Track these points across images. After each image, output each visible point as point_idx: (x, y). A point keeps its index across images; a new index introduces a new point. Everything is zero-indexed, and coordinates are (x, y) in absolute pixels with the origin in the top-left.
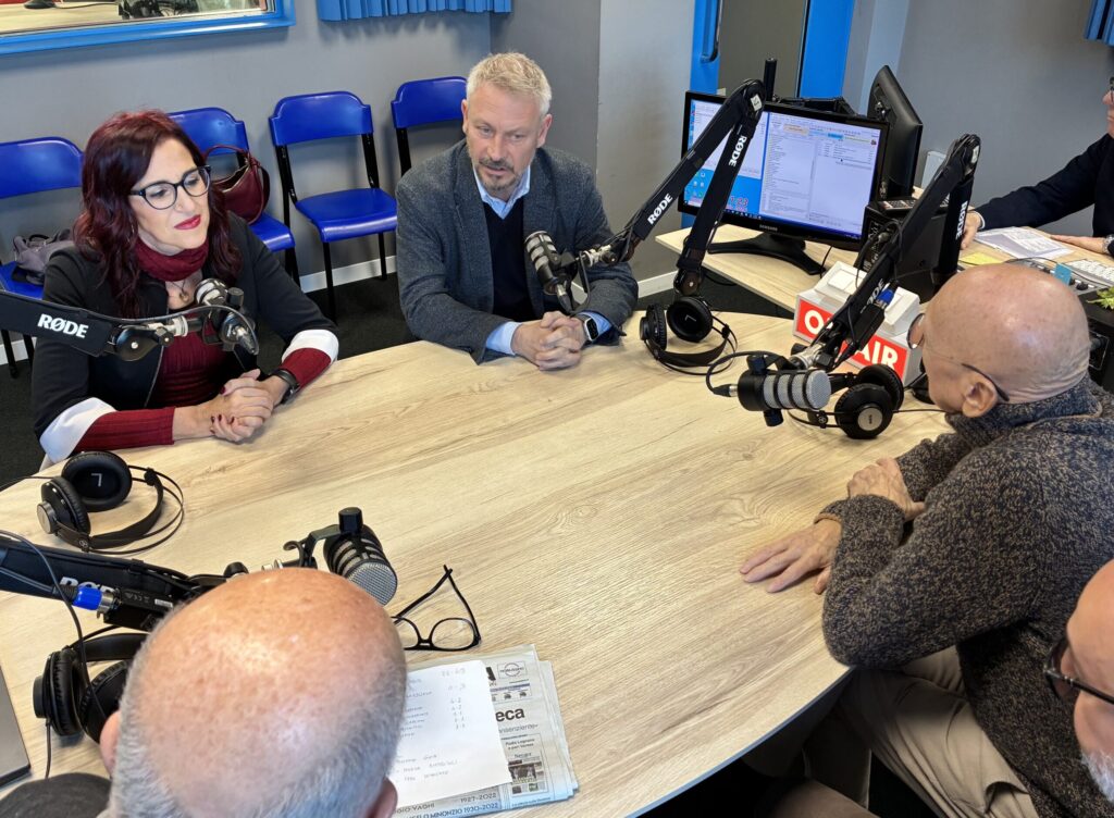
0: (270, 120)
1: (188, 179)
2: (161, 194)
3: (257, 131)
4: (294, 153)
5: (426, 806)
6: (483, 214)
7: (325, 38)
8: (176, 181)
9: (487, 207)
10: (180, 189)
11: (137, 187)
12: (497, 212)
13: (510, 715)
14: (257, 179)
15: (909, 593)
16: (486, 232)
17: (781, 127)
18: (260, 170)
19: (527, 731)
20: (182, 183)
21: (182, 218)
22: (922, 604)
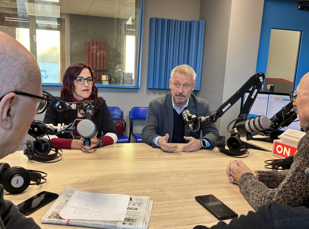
0: (130, 112)
2: (81, 80)
3: (126, 115)
4: (135, 122)
5: (91, 221)
6: (173, 113)
7: (148, 93)
8: (85, 78)
9: (174, 110)
12: (177, 112)
13: (132, 209)
14: (123, 124)
15: (295, 185)
16: (173, 118)
17: (273, 99)
18: (124, 122)
19: (136, 213)
20: (86, 79)
22: (301, 189)
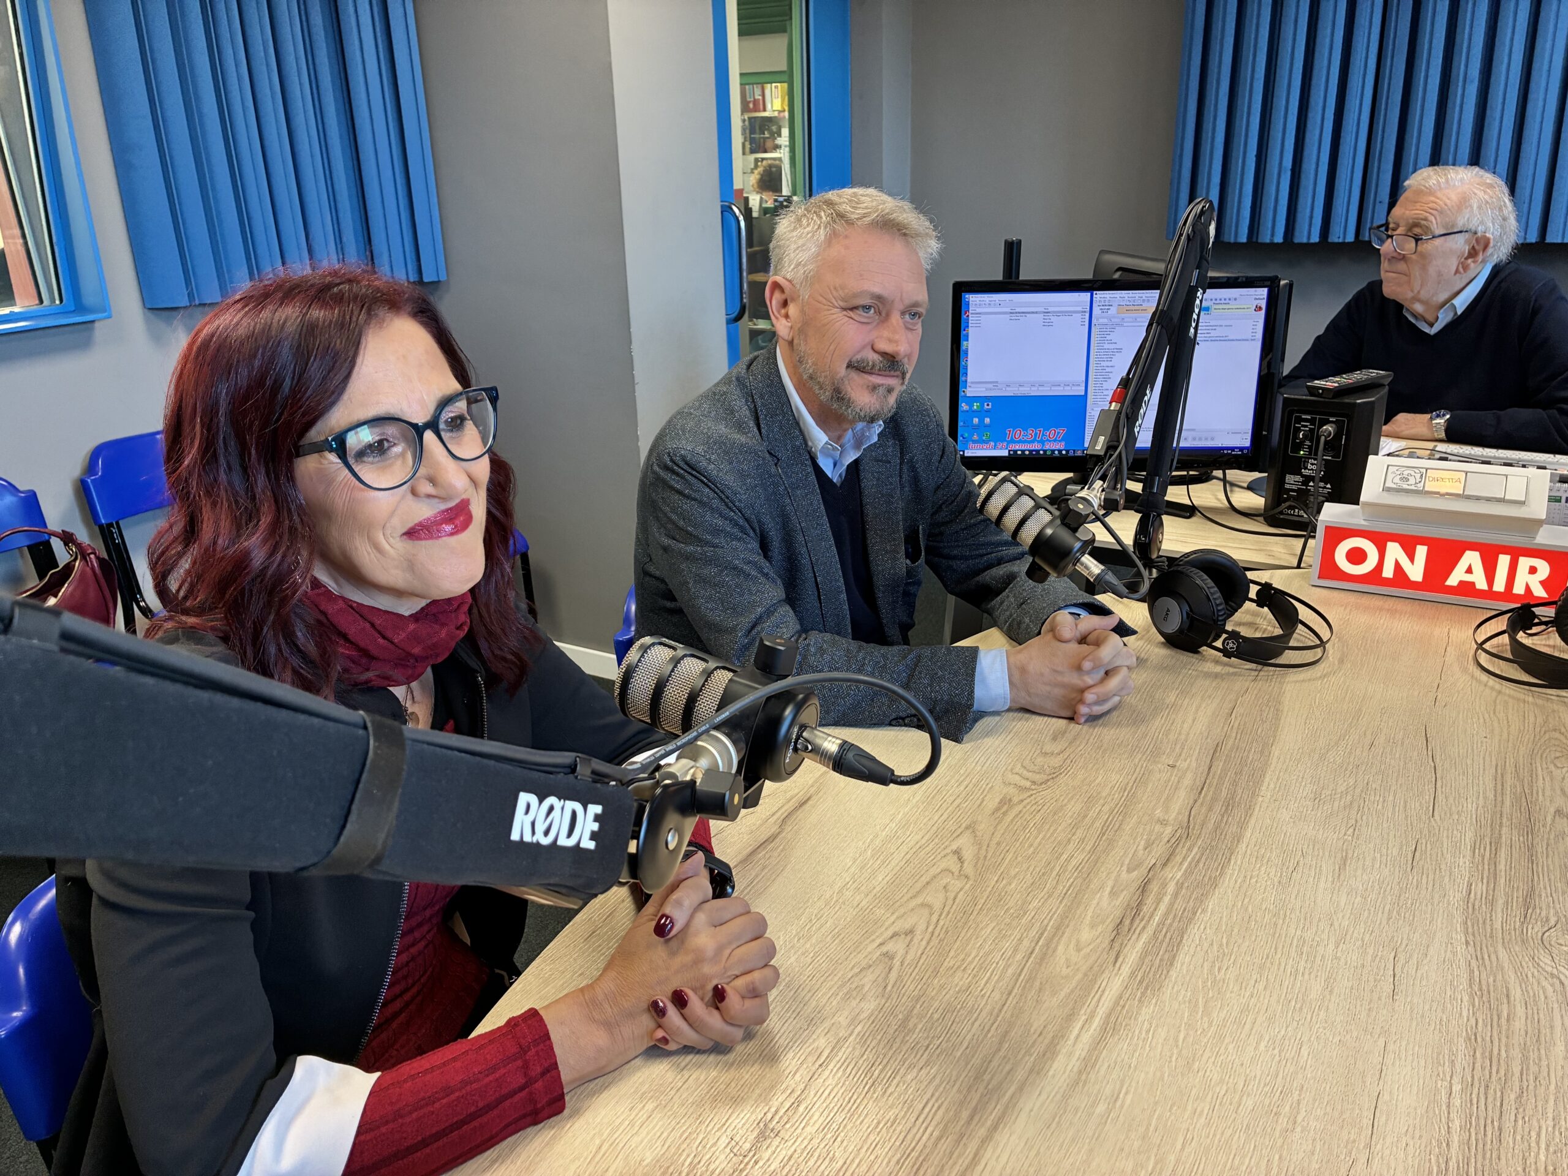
0: (82, 481)
1: (448, 413)
2: (379, 448)
6: (814, 478)
8: (420, 419)
10: (429, 436)
11: (317, 433)
17: (1113, 310)
20: (433, 425)
21: (425, 511)
